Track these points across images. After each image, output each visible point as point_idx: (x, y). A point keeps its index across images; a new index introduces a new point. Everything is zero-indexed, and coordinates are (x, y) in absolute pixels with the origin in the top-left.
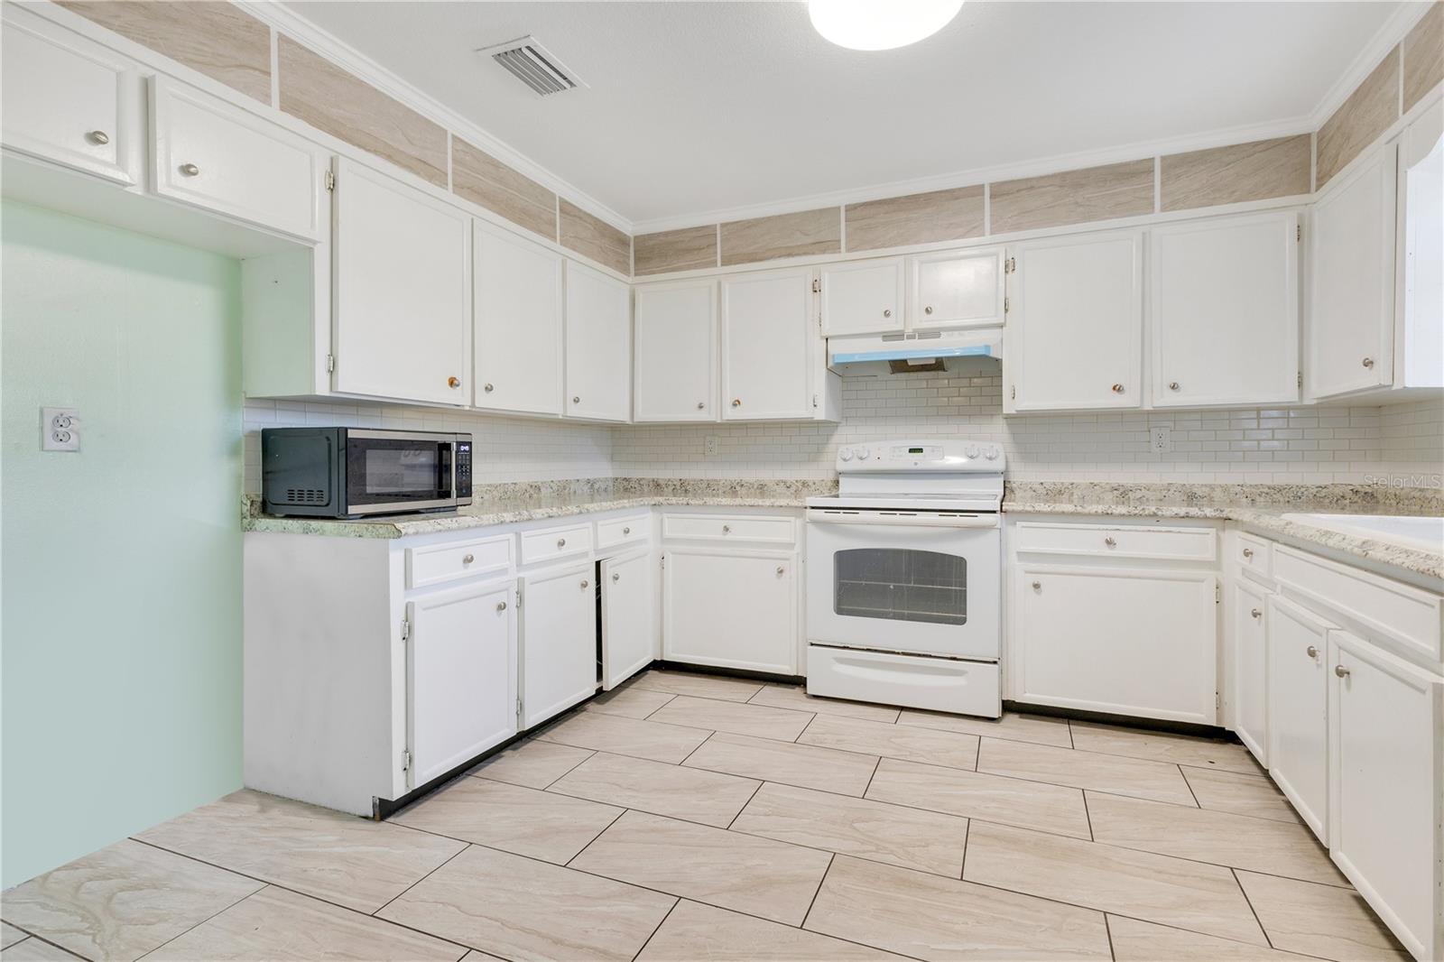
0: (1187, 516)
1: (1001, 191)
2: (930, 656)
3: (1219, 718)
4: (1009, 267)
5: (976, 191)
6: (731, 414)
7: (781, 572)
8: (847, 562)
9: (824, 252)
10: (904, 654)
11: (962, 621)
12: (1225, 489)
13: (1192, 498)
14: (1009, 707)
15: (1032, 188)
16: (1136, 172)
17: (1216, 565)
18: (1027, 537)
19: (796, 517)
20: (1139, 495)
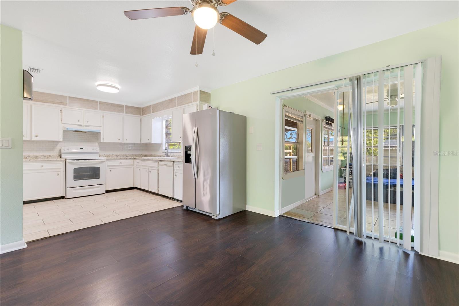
0: (130, 159)
1: (101, 103)
2: (93, 185)
3: (134, 186)
4: (103, 116)
5: (97, 102)
6: (34, 138)
7: (58, 174)
8: (76, 170)
9: (63, 105)
10: (88, 186)
11: (99, 178)
12: (131, 155)
13: (127, 156)
14: (107, 192)
15: (106, 104)
16: (121, 106)
17: (133, 165)
18: (110, 163)
19: (62, 162)
20: (120, 156)
